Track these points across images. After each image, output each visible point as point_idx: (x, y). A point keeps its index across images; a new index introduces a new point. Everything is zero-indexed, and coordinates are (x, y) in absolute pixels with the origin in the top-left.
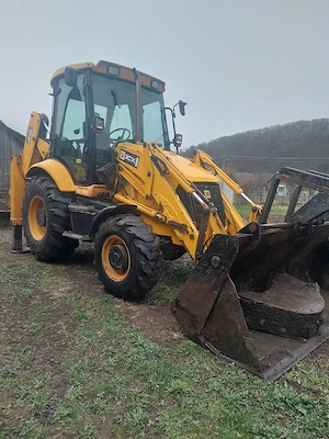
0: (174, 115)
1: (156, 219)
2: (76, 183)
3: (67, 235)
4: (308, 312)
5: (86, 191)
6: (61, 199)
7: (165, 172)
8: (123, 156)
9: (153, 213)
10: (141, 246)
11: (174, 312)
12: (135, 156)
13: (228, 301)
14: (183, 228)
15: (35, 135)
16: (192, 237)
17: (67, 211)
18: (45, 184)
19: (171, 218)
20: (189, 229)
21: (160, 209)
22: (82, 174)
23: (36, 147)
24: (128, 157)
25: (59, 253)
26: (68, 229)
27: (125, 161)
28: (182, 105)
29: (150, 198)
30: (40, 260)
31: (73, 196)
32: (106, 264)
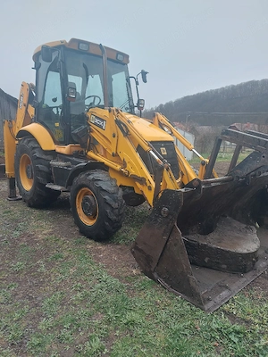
0: (137, 83)
1: (121, 173)
2: (56, 143)
3: (50, 187)
4: (245, 251)
5: (64, 150)
6: (44, 157)
7: (127, 133)
8: (93, 120)
9: (118, 167)
10: (107, 197)
11: (133, 253)
12: (103, 120)
13: (175, 245)
14: (142, 181)
15: (26, 102)
16: (150, 188)
17: (49, 166)
19: (133, 172)
20: (147, 181)
21: (124, 164)
22: (60, 136)
23: (26, 112)
24: (97, 121)
25: (44, 201)
26: (51, 181)
27: (95, 124)
28: (144, 74)
29: (115, 155)
30: (30, 206)
31: (53, 153)
32: (80, 211)
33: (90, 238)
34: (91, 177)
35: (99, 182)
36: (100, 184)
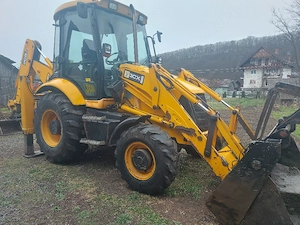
2: (86, 97)
5: (97, 104)
6: (74, 112)
8: (127, 74)
9: (160, 120)
10: (166, 151)
11: (209, 207)
12: (140, 75)
14: (190, 132)
15: (30, 58)
16: (200, 139)
17: (81, 121)
18: (58, 100)
19: (178, 124)
20: (197, 132)
21: (167, 116)
22: (91, 90)
23: (31, 67)
24: (132, 76)
27: (130, 79)
28: (159, 34)
29: (157, 109)
31: (83, 108)
32: (130, 166)
33: (144, 192)
34: (145, 131)
35: (155, 136)
36: (157, 138)
